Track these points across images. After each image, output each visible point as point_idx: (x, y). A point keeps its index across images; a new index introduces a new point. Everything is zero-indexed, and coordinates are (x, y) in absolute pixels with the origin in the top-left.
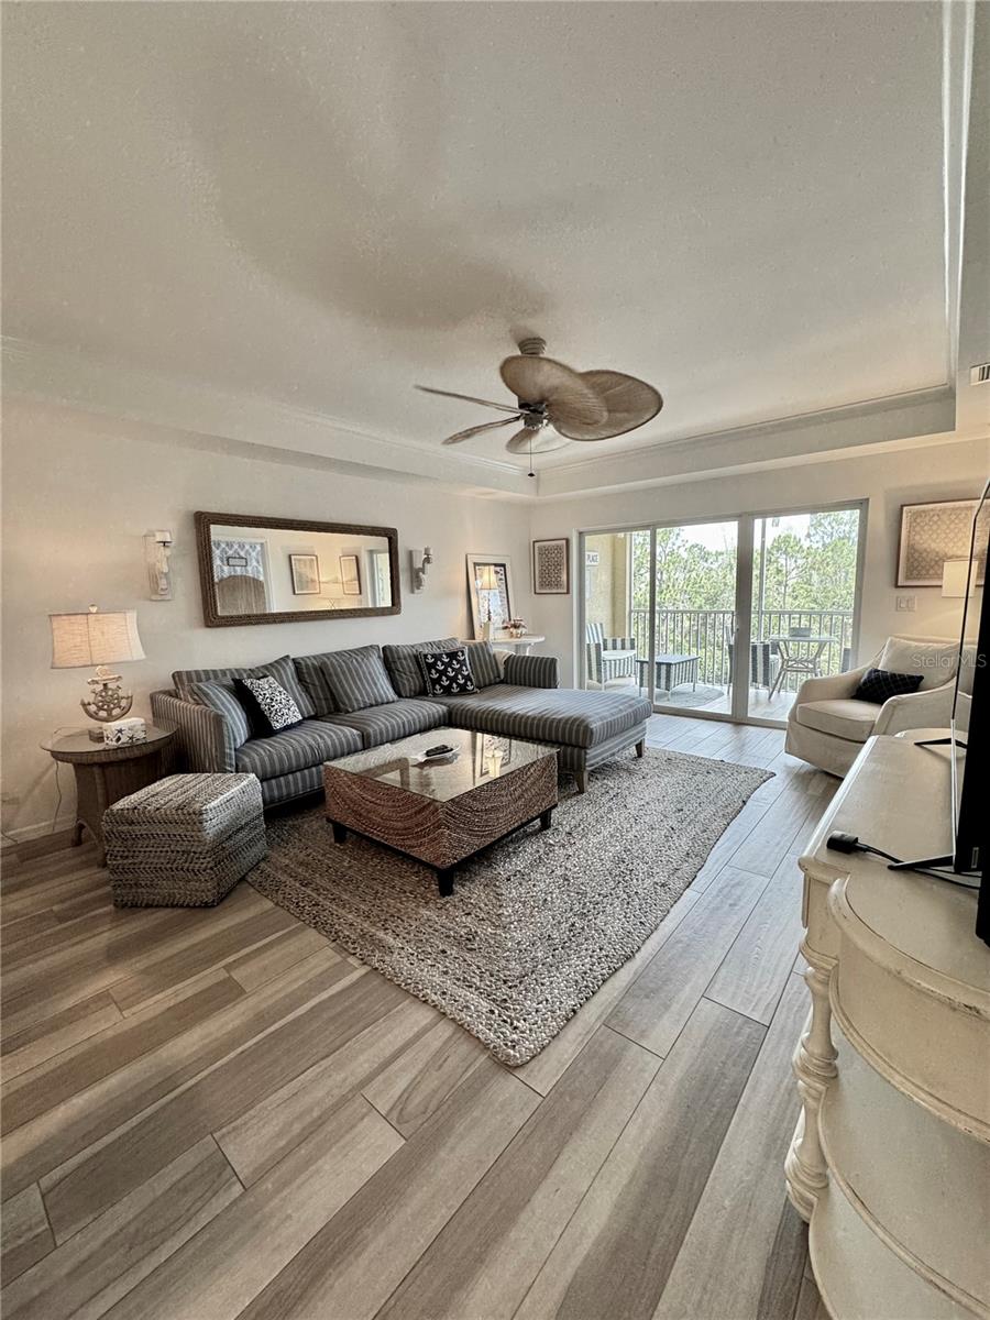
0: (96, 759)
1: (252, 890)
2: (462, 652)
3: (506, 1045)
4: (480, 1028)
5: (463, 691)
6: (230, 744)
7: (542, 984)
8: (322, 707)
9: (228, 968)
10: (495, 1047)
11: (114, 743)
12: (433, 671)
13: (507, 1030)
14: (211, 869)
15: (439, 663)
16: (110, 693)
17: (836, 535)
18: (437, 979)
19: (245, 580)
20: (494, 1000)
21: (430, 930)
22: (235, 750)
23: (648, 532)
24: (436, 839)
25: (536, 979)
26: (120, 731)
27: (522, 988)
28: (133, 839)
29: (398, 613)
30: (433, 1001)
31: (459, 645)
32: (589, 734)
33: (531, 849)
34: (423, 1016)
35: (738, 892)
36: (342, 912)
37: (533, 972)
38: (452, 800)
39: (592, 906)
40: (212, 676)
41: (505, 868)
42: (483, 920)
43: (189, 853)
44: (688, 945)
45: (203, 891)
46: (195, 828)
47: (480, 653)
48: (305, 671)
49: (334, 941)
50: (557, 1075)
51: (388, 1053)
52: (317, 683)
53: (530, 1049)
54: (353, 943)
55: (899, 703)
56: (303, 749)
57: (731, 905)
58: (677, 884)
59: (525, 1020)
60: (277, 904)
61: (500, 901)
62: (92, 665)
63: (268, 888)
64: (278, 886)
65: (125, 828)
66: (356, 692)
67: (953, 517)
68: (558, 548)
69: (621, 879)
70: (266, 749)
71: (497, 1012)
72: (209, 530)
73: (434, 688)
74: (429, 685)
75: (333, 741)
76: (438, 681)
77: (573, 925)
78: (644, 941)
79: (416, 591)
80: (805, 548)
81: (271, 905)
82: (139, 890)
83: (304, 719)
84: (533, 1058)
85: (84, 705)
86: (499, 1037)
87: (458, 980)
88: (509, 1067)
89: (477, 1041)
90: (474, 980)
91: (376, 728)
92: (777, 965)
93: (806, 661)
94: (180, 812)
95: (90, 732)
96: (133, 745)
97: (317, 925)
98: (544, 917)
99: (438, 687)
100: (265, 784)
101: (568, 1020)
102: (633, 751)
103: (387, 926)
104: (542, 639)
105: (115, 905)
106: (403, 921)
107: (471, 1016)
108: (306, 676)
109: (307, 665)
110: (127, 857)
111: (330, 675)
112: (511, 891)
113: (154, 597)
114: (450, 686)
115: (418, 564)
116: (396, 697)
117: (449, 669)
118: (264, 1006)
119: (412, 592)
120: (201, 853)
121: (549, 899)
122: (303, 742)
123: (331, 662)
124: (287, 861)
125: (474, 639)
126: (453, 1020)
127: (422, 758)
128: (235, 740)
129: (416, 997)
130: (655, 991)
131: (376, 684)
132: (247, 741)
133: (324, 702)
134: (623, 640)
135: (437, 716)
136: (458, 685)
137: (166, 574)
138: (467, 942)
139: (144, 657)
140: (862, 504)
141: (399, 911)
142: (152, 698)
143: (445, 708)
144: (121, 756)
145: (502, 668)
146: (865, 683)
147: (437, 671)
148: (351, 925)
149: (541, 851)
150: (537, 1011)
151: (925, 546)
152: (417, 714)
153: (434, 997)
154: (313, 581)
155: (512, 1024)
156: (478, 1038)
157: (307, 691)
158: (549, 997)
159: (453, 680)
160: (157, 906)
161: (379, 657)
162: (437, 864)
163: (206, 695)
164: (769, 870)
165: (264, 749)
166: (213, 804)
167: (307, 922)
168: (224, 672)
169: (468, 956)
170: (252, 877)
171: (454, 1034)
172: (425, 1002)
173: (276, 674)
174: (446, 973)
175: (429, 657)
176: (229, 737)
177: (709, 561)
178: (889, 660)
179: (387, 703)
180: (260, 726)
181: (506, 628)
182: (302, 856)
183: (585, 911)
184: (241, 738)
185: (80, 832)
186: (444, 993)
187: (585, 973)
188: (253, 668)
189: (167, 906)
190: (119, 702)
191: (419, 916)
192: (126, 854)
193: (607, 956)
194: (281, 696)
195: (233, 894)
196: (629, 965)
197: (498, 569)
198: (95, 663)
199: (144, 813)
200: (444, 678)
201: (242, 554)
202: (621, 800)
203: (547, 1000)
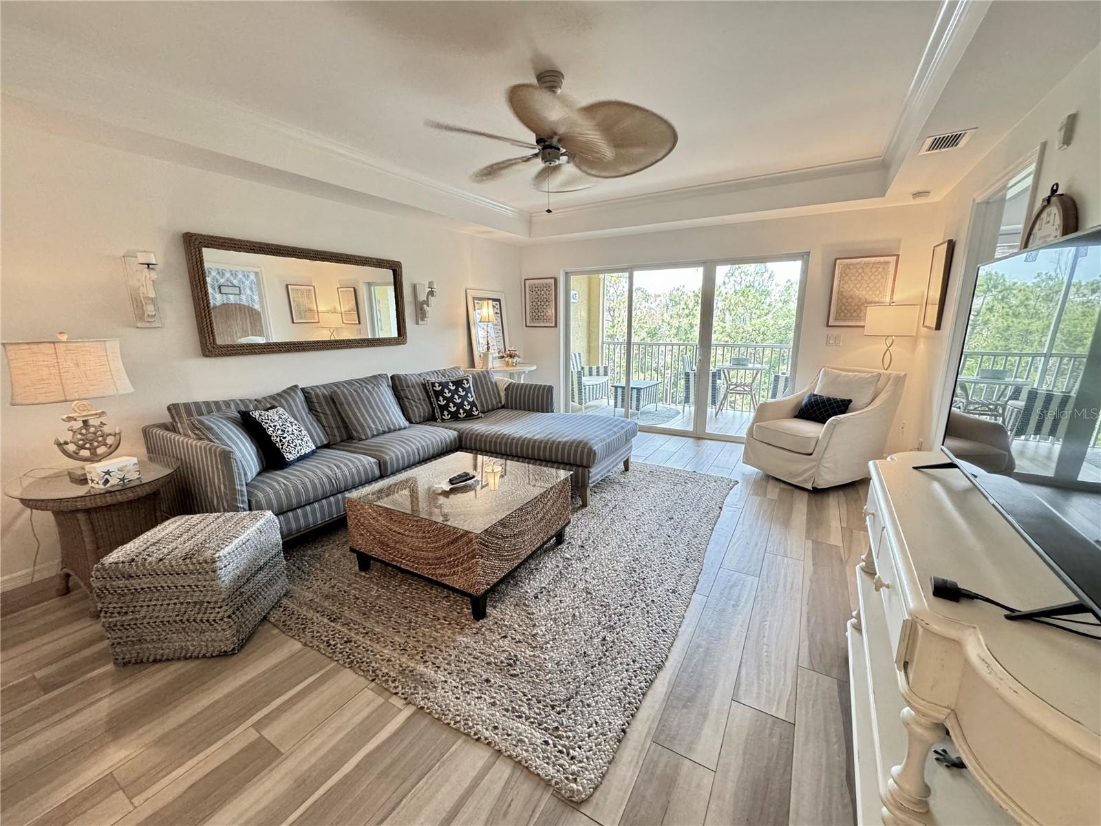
0: (79, 505)
1: (276, 631)
2: (467, 380)
3: (567, 778)
4: (538, 763)
5: (470, 416)
6: (241, 480)
7: (589, 705)
8: (334, 436)
9: (258, 726)
10: (557, 783)
11: (102, 487)
12: (441, 398)
13: (564, 761)
14: (229, 617)
15: (446, 391)
16: (92, 430)
17: (743, 284)
18: (486, 713)
19: (240, 308)
20: (546, 729)
21: (470, 659)
22: (247, 484)
23: (627, 275)
24: (470, 568)
25: (582, 701)
26: (108, 473)
27: (570, 712)
28: (132, 593)
29: (404, 342)
30: (486, 739)
31: (462, 373)
32: (592, 455)
33: (551, 563)
34: (478, 757)
35: (736, 591)
36: (377, 647)
37: (577, 693)
38: (486, 530)
39: (617, 618)
40: (214, 408)
41: (532, 585)
42: (520, 642)
43: (202, 603)
44: (708, 649)
45: (221, 641)
46: (208, 577)
47: (482, 380)
48: (315, 400)
49: (373, 680)
50: (621, 804)
51: (449, 804)
52: (328, 413)
53: (591, 780)
54: (394, 681)
55: (838, 422)
56: (320, 479)
57: (733, 606)
58: (686, 590)
59: (580, 747)
60: (305, 644)
61: (532, 620)
62: (66, 401)
63: (295, 627)
64: (305, 623)
65: (121, 583)
66: (369, 419)
67: (874, 270)
68: (547, 286)
69: (637, 589)
70: (280, 482)
71: (551, 742)
72: (200, 252)
73: (442, 414)
74: (437, 412)
75: (350, 470)
76: (446, 407)
77: (604, 639)
78: (669, 649)
79: (421, 322)
80: (723, 293)
81: (299, 646)
82: (144, 646)
83: (317, 448)
84: (596, 789)
85: (59, 445)
86: (558, 771)
87: (507, 710)
88: (574, 803)
89: (537, 778)
90: (522, 709)
91: (393, 455)
92: (786, 662)
93: (744, 385)
94: (188, 561)
95: (69, 474)
96: (125, 487)
97: (353, 664)
98: (575, 633)
99: (446, 413)
100: (281, 517)
101: (619, 741)
102: (621, 466)
103: (426, 658)
104: (534, 368)
105: (115, 663)
106: (441, 651)
107: (527, 751)
108: (316, 405)
109: (317, 396)
110: (126, 613)
111: (342, 404)
112: (541, 610)
113: (139, 325)
114: (457, 412)
115: (422, 297)
116: (407, 424)
117: (456, 396)
118: (305, 767)
119: (417, 323)
120: (216, 602)
121: (577, 613)
122: (319, 473)
123: (342, 391)
124: (310, 596)
125: (474, 367)
126: (510, 757)
127: (447, 487)
128: (245, 474)
129: (468, 735)
130: (692, 699)
131: (387, 412)
132: (259, 474)
133: (336, 430)
134: (598, 368)
135: (448, 440)
136: (465, 411)
137: (152, 299)
138: (509, 666)
139: (132, 390)
140: (805, 256)
141: (435, 639)
142: (146, 432)
143: (455, 433)
144: (109, 500)
145: (503, 394)
146: (806, 405)
147: (445, 398)
148: (389, 660)
149: (561, 565)
150: (589, 736)
151: (851, 293)
152: (430, 440)
153: (487, 734)
154: (311, 310)
155: (568, 754)
156: (538, 774)
157: (319, 421)
158: (597, 718)
159: (460, 406)
160: (168, 660)
161: (389, 386)
162: (471, 591)
163: (210, 429)
164: (756, 570)
165: (278, 482)
166: (227, 549)
167: (341, 662)
168: (227, 403)
169: (512, 683)
170: (275, 616)
171: (513, 773)
172: (478, 739)
173: (286, 406)
174: (494, 704)
175: (437, 385)
176: (239, 474)
177: (649, 302)
178: (823, 386)
179: (400, 430)
180: (272, 458)
181: (502, 357)
182: (326, 588)
183: (612, 624)
184: (251, 472)
185: (67, 582)
186: (496, 728)
187: (626, 689)
188: (259, 398)
189: (179, 659)
190: (105, 440)
191: (458, 644)
192: (124, 610)
193: (641, 668)
194: (293, 428)
195: (255, 638)
196: (661, 674)
197: (495, 303)
198: (68, 398)
199: (143, 565)
200: (451, 405)
201: (235, 282)
202: (618, 511)
203: (596, 723)
